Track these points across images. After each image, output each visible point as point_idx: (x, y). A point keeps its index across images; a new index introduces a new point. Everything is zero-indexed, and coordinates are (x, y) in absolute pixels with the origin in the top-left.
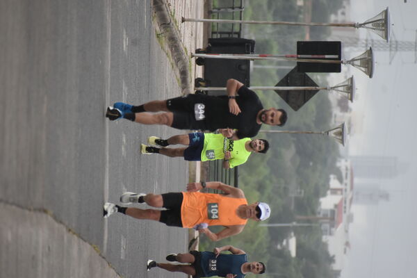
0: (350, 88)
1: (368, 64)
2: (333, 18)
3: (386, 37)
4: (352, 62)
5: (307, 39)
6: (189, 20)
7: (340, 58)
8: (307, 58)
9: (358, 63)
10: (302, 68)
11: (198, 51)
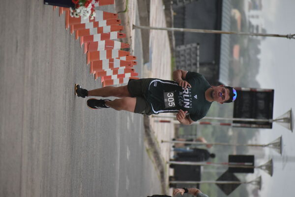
0: (259, 183)
1: (270, 168)
2: (250, 142)
3: (281, 153)
4: (260, 167)
5: (235, 153)
6: (165, 142)
7: (253, 165)
8: (234, 165)
9: (264, 168)
10: (232, 171)
11: (171, 160)
